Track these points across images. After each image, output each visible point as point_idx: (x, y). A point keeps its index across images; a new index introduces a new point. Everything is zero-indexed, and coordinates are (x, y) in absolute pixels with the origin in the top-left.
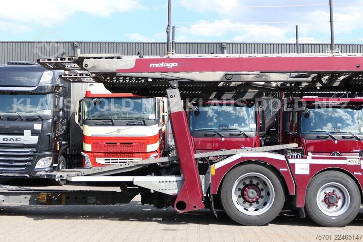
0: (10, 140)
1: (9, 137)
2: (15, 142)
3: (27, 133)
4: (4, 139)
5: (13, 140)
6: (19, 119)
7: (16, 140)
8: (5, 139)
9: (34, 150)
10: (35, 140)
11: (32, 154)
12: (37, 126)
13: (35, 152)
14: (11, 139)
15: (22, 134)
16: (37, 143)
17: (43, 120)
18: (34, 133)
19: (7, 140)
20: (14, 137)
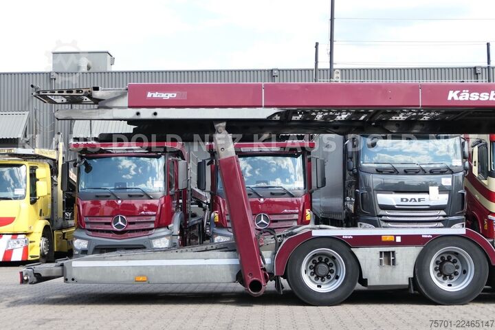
0: (411, 201)
1: (409, 196)
2: (418, 203)
3: (434, 190)
4: (402, 200)
5: (415, 201)
6: (421, 172)
7: (419, 200)
8: (405, 200)
9: (443, 213)
10: (443, 199)
11: (441, 218)
12: (447, 181)
13: (444, 216)
14: (411, 199)
15: (428, 192)
16: (446, 203)
17: (453, 173)
18: (442, 190)
19: (407, 200)
20: (417, 196)
